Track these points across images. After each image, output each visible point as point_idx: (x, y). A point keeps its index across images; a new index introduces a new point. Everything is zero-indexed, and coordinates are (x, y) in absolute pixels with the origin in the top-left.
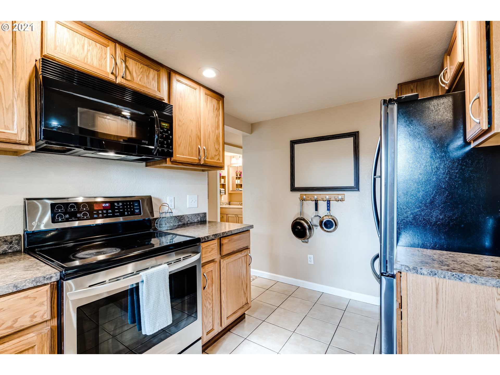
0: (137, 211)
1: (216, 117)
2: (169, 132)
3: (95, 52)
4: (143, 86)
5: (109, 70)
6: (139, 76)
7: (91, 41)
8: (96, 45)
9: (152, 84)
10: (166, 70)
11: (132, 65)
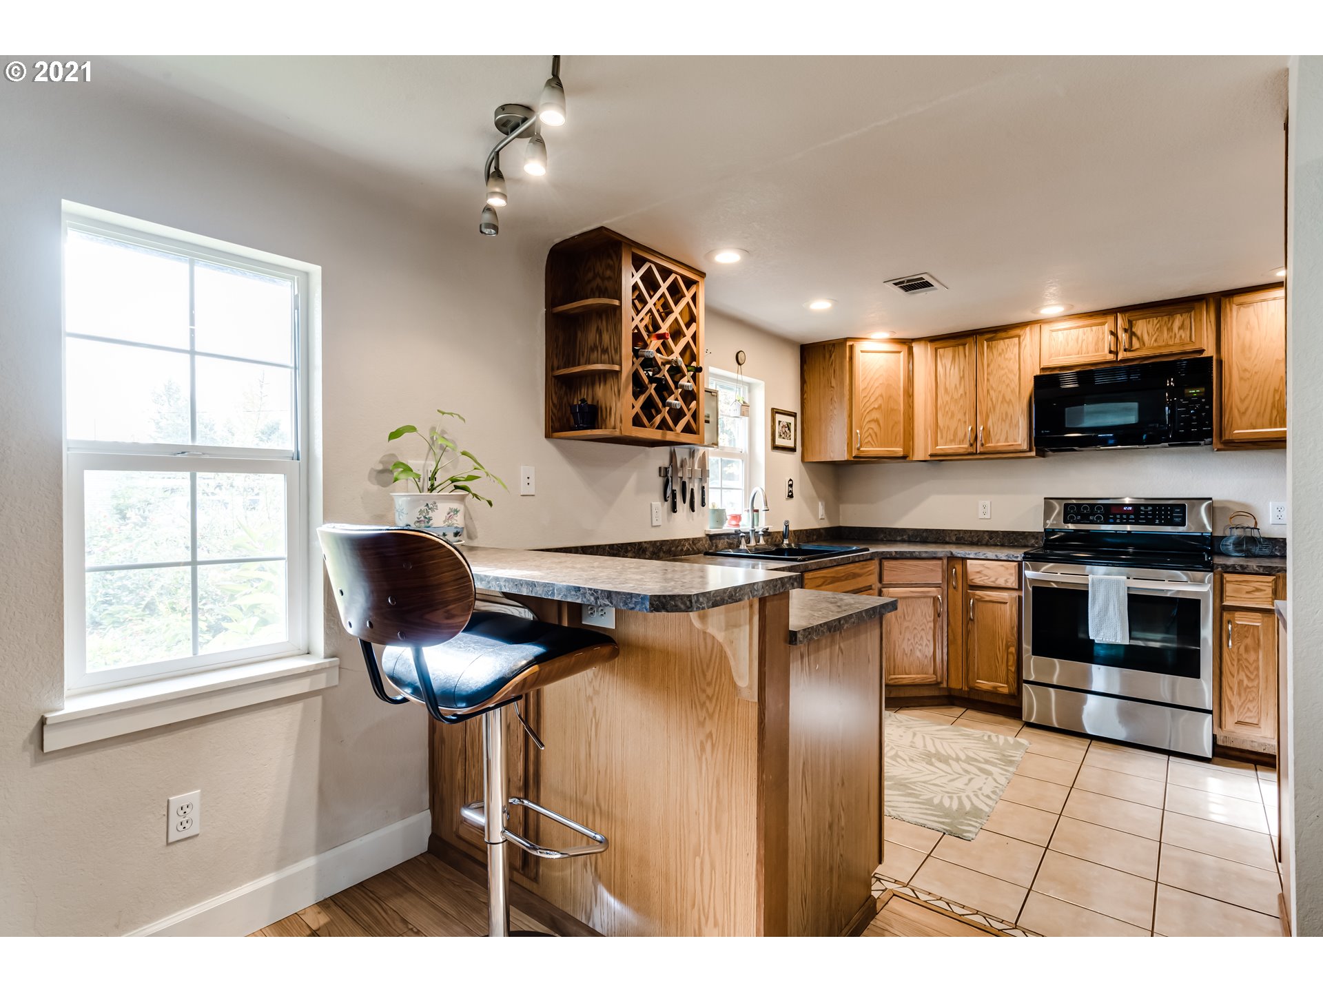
0: (1178, 520)
2: (1203, 400)
3: (1090, 339)
4: (1160, 347)
5: (1107, 351)
6: (1153, 336)
7: (1086, 329)
8: (1092, 330)
9: (1178, 336)
10: (1211, 300)
11: (1142, 327)
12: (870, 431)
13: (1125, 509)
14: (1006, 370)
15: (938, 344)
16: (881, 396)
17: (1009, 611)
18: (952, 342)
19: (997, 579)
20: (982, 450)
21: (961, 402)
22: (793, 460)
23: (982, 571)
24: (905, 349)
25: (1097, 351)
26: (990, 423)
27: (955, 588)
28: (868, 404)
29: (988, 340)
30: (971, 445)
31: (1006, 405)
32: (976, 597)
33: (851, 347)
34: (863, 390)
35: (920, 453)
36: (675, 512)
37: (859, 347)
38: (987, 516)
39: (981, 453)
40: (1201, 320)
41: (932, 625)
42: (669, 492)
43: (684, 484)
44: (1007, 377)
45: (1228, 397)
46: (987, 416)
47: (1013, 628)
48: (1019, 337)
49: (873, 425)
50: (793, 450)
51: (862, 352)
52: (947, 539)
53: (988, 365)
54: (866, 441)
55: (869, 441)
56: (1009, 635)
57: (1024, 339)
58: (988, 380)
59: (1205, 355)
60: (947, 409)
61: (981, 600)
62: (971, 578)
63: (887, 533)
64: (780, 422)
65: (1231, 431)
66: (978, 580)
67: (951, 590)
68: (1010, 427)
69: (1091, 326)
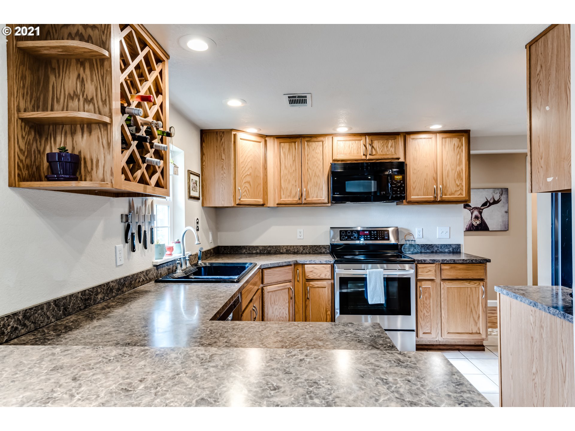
0: (386, 237)
1: (457, 155)
2: (402, 182)
3: (355, 147)
4: (384, 155)
5: (362, 154)
6: (381, 149)
7: (353, 142)
8: (355, 143)
9: (390, 150)
10: (402, 135)
11: (376, 144)
12: (246, 188)
13: (365, 232)
14: (316, 159)
15: (281, 140)
16: (251, 167)
17: (327, 292)
18: (288, 140)
19: (321, 275)
20: (305, 202)
21: (294, 175)
22: (197, 204)
23: (313, 270)
24: (263, 140)
25: (358, 153)
26: (309, 187)
27: (298, 281)
28: (244, 172)
29: (307, 141)
30: (300, 199)
31: (316, 178)
32: (310, 286)
33: (235, 135)
34: (242, 163)
35: (271, 203)
36: (134, 251)
37: (240, 135)
38: (302, 238)
39: (304, 204)
40: (399, 144)
41: (288, 304)
42: (130, 234)
43: (140, 227)
44: (317, 163)
45: (409, 181)
46: (308, 183)
47: (329, 301)
48: (323, 142)
49: (247, 185)
50: (198, 199)
51: (241, 139)
52: (281, 251)
53: (308, 155)
54: (244, 194)
55: (245, 195)
56: (327, 305)
57: (325, 143)
58: (307, 163)
59: (400, 160)
60: (286, 178)
61: (313, 287)
62: (307, 275)
63: (248, 249)
64: (192, 179)
65: (410, 197)
66: (311, 276)
67: (296, 282)
68: (319, 190)
69: (355, 140)
